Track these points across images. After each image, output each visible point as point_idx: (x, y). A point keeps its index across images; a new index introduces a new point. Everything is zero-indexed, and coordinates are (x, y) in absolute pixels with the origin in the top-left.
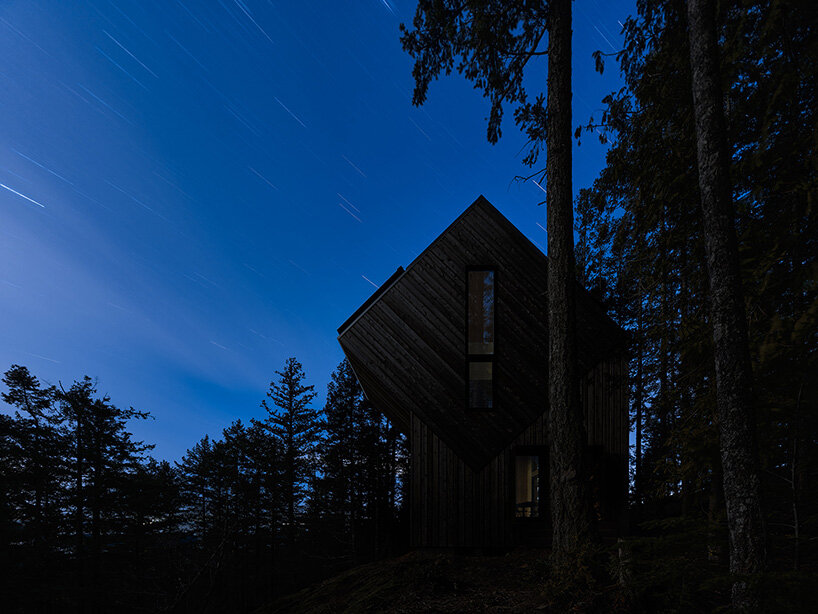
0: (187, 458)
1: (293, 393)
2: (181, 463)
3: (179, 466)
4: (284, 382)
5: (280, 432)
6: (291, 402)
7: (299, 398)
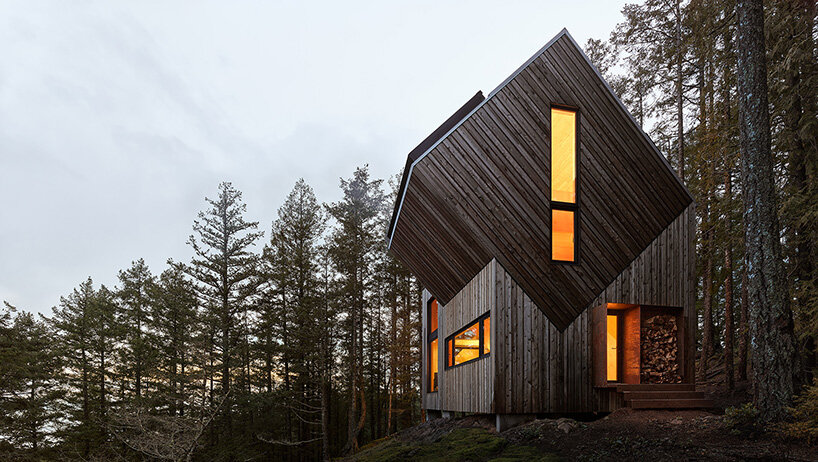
0: (60, 309)
1: (229, 230)
2: (50, 315)
3: (47, 320)
4: (215, 214)
5: (209, 279)
6: (226, 241)
7: (240, 235)
